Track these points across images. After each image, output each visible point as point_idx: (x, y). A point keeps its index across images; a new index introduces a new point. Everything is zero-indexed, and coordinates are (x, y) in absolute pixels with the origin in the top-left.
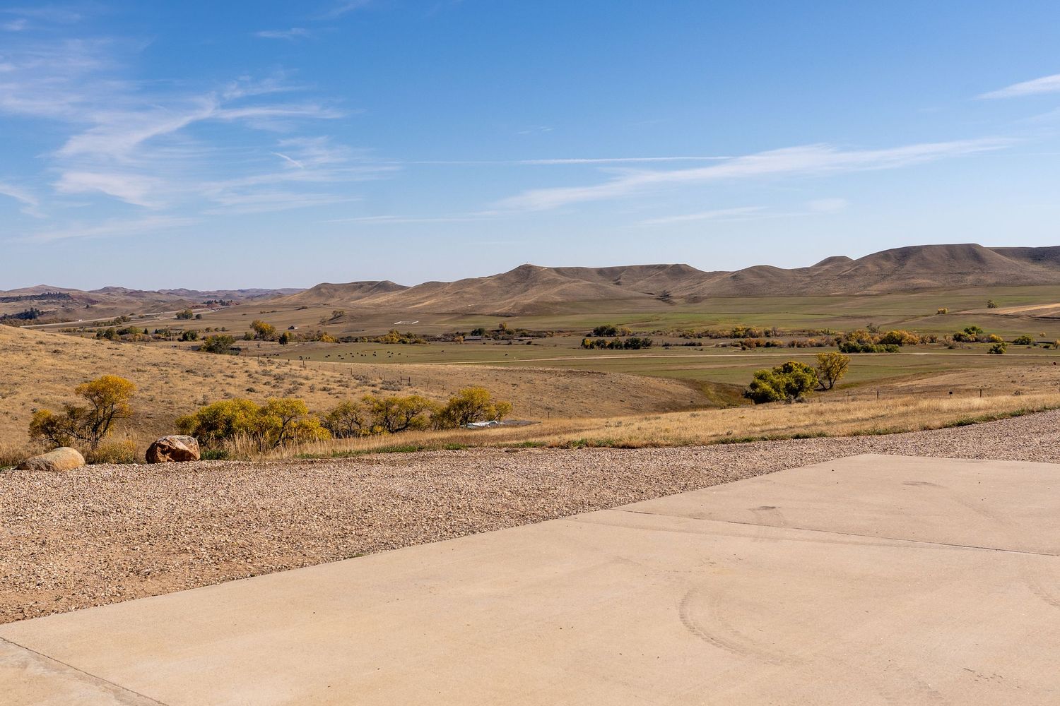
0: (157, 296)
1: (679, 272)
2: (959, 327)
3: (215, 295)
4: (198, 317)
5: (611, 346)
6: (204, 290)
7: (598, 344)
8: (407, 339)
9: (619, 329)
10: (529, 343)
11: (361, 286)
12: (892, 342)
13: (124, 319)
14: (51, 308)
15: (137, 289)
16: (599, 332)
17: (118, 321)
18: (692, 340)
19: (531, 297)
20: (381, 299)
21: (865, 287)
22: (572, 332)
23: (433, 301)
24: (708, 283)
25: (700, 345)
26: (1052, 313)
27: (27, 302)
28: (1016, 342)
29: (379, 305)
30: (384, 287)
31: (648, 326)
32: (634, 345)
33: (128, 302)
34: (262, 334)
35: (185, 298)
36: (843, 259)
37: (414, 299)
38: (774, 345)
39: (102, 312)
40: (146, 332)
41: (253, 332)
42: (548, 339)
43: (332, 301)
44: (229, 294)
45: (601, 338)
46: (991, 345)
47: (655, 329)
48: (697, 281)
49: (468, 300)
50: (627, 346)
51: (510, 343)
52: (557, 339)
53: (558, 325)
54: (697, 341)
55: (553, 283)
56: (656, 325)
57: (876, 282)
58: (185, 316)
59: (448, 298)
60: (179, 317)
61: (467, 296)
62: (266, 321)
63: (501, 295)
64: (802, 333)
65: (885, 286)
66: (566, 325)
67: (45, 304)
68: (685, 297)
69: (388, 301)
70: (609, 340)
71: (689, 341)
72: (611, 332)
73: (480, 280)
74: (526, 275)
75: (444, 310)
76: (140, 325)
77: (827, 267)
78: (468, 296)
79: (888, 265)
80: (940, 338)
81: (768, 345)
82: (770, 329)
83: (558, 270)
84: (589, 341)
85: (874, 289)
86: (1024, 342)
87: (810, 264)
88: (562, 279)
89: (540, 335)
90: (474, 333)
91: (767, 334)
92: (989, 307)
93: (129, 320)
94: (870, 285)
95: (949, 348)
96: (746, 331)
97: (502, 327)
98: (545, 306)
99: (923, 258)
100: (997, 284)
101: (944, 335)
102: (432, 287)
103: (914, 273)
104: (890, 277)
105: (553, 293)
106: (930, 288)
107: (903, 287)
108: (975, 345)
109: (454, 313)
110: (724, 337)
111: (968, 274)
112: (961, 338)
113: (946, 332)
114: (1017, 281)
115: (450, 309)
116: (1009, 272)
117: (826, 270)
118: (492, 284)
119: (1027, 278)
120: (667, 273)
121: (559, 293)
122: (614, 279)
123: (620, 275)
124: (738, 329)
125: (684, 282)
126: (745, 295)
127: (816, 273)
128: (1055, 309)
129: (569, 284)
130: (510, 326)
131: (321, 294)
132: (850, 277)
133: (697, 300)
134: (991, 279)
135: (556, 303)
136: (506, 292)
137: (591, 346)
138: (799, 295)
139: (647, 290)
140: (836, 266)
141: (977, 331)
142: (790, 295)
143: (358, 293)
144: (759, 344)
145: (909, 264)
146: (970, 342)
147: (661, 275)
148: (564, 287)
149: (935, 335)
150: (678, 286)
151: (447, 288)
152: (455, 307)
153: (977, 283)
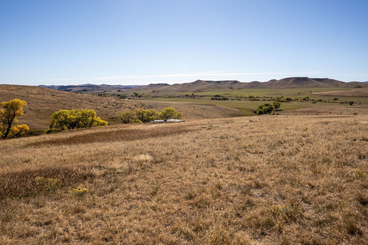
0: (114, 86)
1: (235, 82)
2: (304, 97)
3: (127, 86)
4: (122, 91)
5: (219, 99)
6: (125, 85)
7: (215, 99)
8: (170, 97)
9: (221, 96)
10: (199, 98)
11: (160, 85)
12: (289, 100)
13: (105, 92)
14: (89, 89)
15: (109, 85)
16: (216, 96)
17: (104, 92)
18: (238, 98)
19: (200, 87)
20: (165, 87)
21: (280, 87)
22: (209, 96)
23: (177, 88)
24: (242, 85)
25: (240, 100)
27: (84, 87)
28: (318, 101)
29: (164, 89)
30: (166, 85)
31: (228, 95)
32: (225, 99)
33: (106, 87)
34: (136, 95)
35: (119, 87)
36: (275, 80)
37: (172, 88)
38: (259, 100)
39: (101, 90)
40: (109, 94)
41: (134, 95)
42: (203, 97)
43: (153, 88)
44: (130, 86)
45: (216, 98)
46: (312, 101)
47: (229, 96)
48: (240, 85)
49: (185, 88)
50: (222, 99)
51: (194, 98)
52: (206, 97)
53: (206, 94)
54: (240, 99)
55: (205, 84)
56: (229, 95)
57: (283, 86)
58: (119, 91)
59: (180, 87)
60: (118, 91)
61: (184, 87)
62: (137, 92)
64: (265, 97)
65: (284, 87)
66: (208, 94)
67: (88, 88)
68: (237, 88)
69: (166, 88)
70: (218, 98)
71: (238, 99)
72: (219, 96)
73: (188, 83)
74: (198, 82)
75: (179, 90)
76: (108, 93)
77: (271, 82)
79: (286, 82)
80: (299, 99)
81: (257, 100)
82: (257, 96)
83: (207, 81)
84: (213, 98)
85: (282, 87)
86: (320, 101)
87: (267, 81)
88: (207, 83)
89: (201, 96)
90: (186, 96)
91: (257, 97)
92: (310, 92)
93: (107, 92)
94: (281, 86)
95: (302, 102)
96: (251, 97)
97: (193, 94)
98: (203, 90)
99: (294, 80)
100: (312, 87)
101: (300, 99)
102: (176, 85)
103: (292, 84)
104: (286, 85)
105: (205, 87)
106: (296, 87)
107: (289, 87)
108: (308, 101)
109: (181, 91)
110: (246, 98)
111: (305, 84)
112: (304, 99)
113: (300, 98)
114: (317, 86)
115: (181, 90)
116: (315, 84)
117: (271, 83)
118: (191, 84)
119: (319, 86)
120: (232, 83)
121: (207, 87)
122: (220, 83)
123: (221, 83)
124: (250, 96)
125: (236, 85)
126: (251, 88)
127: (269, 83)
128: (326, 93)
129: (209, 84)
130: (195, 94)
131: (151, 86)
132: (277, 84)
133: (240, 89)
134: (310, 86)
135: (206, 89)
136: (194, 86)
137: (214, 99)
138: (264, 88)
139: (227, 87)
140: (273, 81)
141: (308, 98)
142: (262, 88)
143: (159, 86)
144: (255, 100)
145: (291, 82)
146: (307, 100)
147: (231, 83)
148: (207, 85)
149: (298, 99)
150: (235, 86)
151: (180, 85)
152: (182, 90)
153: (307, 87)
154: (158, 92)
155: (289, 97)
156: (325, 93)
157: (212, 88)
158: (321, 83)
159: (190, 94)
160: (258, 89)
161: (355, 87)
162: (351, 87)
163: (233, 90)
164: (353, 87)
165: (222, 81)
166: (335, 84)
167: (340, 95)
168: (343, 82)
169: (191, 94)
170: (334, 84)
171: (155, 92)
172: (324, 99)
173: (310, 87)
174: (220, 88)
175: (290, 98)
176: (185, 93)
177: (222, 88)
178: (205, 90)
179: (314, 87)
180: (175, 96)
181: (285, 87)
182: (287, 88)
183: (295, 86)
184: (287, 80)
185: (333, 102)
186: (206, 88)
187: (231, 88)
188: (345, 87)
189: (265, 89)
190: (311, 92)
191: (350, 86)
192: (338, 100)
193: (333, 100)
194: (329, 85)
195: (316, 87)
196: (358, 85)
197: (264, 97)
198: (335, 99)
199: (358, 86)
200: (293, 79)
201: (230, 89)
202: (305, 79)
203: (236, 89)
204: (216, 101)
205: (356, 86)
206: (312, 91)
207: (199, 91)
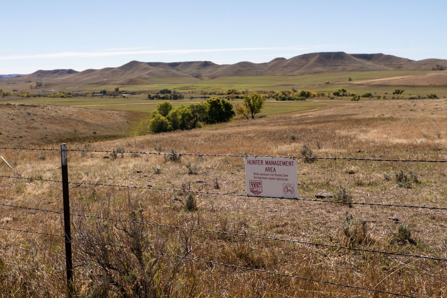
1: (206, 64)
2: (336, 89)
5: (164, 98)
7: (157, 97)
9: (172, 91)
10: (125, 97)
11: (58, 71)
12: (305, 96)
16: (162, 92)
18: (206, 95)
19: (135, 75)
20: (66, 77)
21: (292, 71)
22: (144, 92)
23: (88, 78)
24: (219, 70)
26: (378, 83)
28: (363, 96)
29: (64, 80)
30: (70, 72)
31: (188, 89)
32: (175, 97)
36: (283, 59)
37: (80, 77)
42: (137, 95)
46: (352, 97)
47: (190, 91)
48: (214, 69)
49: (105, 78)
51: (115, 97)
55: (147, 69)
57: (297, 69)
59: (95, 76)
63: (121, 75)
64: (262, 92)
68: (208, 76)
69: (68, 78)
70: (163, 95)
72: (169, 92)
73: (113, 68)
74: (133, 65)
75: (93, 82)
77: (275, 62)
78: (105, 75)
79: (303, 61)
82: (245, 90)
83: (150, 64)
84: (153, 95)
85: (296, 73)
86: (369, 96)
88: (151, 67)
89: (133, 93)
90: (101, 92)
91: (243, 93)
94: (294, 71)
95: (332, 99)
96: (233, 91)
97: (117, 90)
98: (141, 80)
99: (319, 58)
100: (352, 70)
101: (328, 93)
102: (90, 72)
103: (314, 65)
104: (304, 67)
105: (144, 74)
106: (322, 72)
107: (310, 72)
108: (345, 97)
109: (97, 83)
110: (222, 94)
111: (339, 66)
112: (337, 94)
113: (329, 91)
114: (361, 69)
115: (95, 82)
116: (358, 65)
117: (275, 64)
118: (117, 70)
119: (366, 68)
120: (201, 65)
121: (148, 74)
122: (177, 67)
123: (179, 66)
124: (229, 90)
125: (209, 69)
126: (236, 75)
127: (270, 65)
128: (380, 81)
129: (153, 70)
130: (121, 89)
131: (39, 75)
132: (285, 67)
133: (214, 77)
134: (350, 68)
135: (146, 79)
136: (124, 74)
137: (153, 98)
138: (261, 75)
139: (190, 73)
140: (279, 61)
141: (344, 91)
142: (257, 75)
143: (56, 75)
144: (238, 97)
145: (312, 61)
146: (342, 96)
147: (198, 66)
148: (151, 71)
149: (324, 93)
150: (206, 71)
151: (97, 72)
152: (98, 81)
153: (343, 70)
154: (47, 85)
155: (306, 91)
156: (377, 81)
157: (161, 77)
158: (369, 63)
159: (111, 88)
160: (250, 78)
161: (434, 69)
162: (425, 70)
163: (202, 79)
164: (429, 70)
165: (180, 63)
166: (395, 65)
167: (406, 84)
168: (410, 61)
169: (114, 90)
170: (393, 64)
171: (41, 85)
172: (376, 93)
173: (348, 71)
174: (174, 76)
175: (308, 93)
176: (103, 88)
177: (179, 76)
178: (143, 81)
179: (356, 71)
180: (79, 93)
181: (301, 71)
182: (306, 73)
183: (320, 69)
184: (306, 57)
185: (393, 98)
186: (147, 77)
187: (198, 76)
188: (413, 70)
189: (262, 77)
190: (350, 80)
191: (424, 67)
192: (403, 93)
193: (394, 93)
194: (385, 65)
195: (360, 71)
196: (439, 64)
197: (259, 91)
198: (398, 92)
199: (438, 66)
200: (317, 56)
201: (196, 77)
202: (339, 56)
203: (207, 78)
204: (156, 101)
205: (435, 67)
206: (353, 78)
207: (131, 82)
